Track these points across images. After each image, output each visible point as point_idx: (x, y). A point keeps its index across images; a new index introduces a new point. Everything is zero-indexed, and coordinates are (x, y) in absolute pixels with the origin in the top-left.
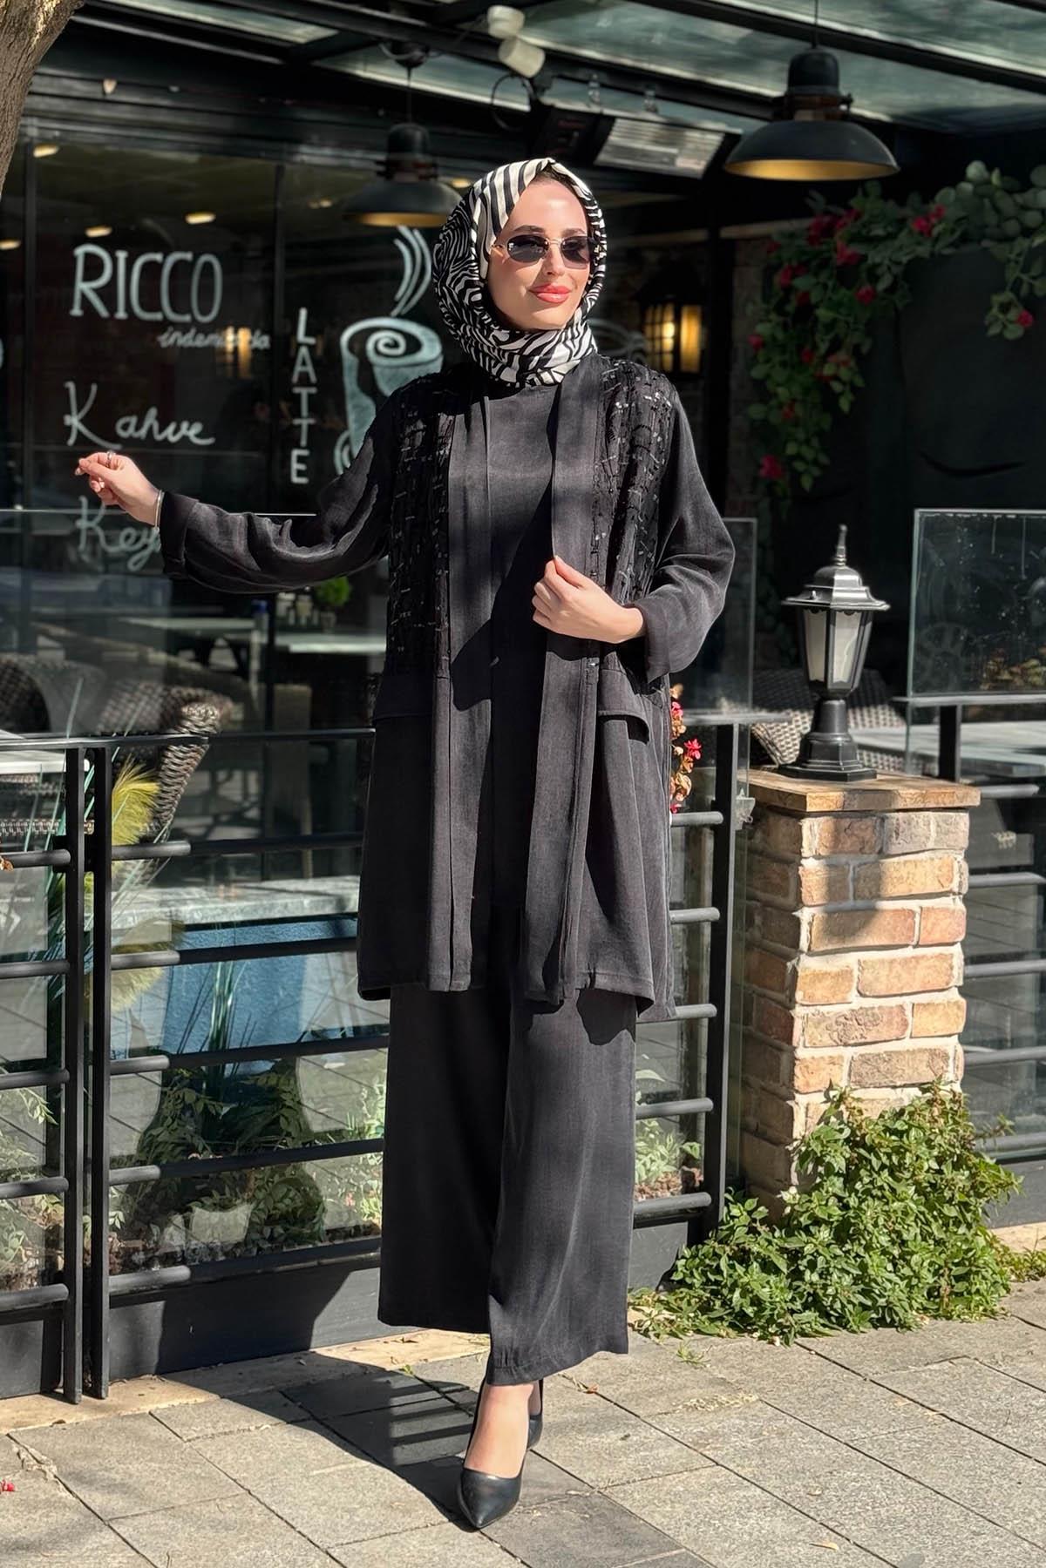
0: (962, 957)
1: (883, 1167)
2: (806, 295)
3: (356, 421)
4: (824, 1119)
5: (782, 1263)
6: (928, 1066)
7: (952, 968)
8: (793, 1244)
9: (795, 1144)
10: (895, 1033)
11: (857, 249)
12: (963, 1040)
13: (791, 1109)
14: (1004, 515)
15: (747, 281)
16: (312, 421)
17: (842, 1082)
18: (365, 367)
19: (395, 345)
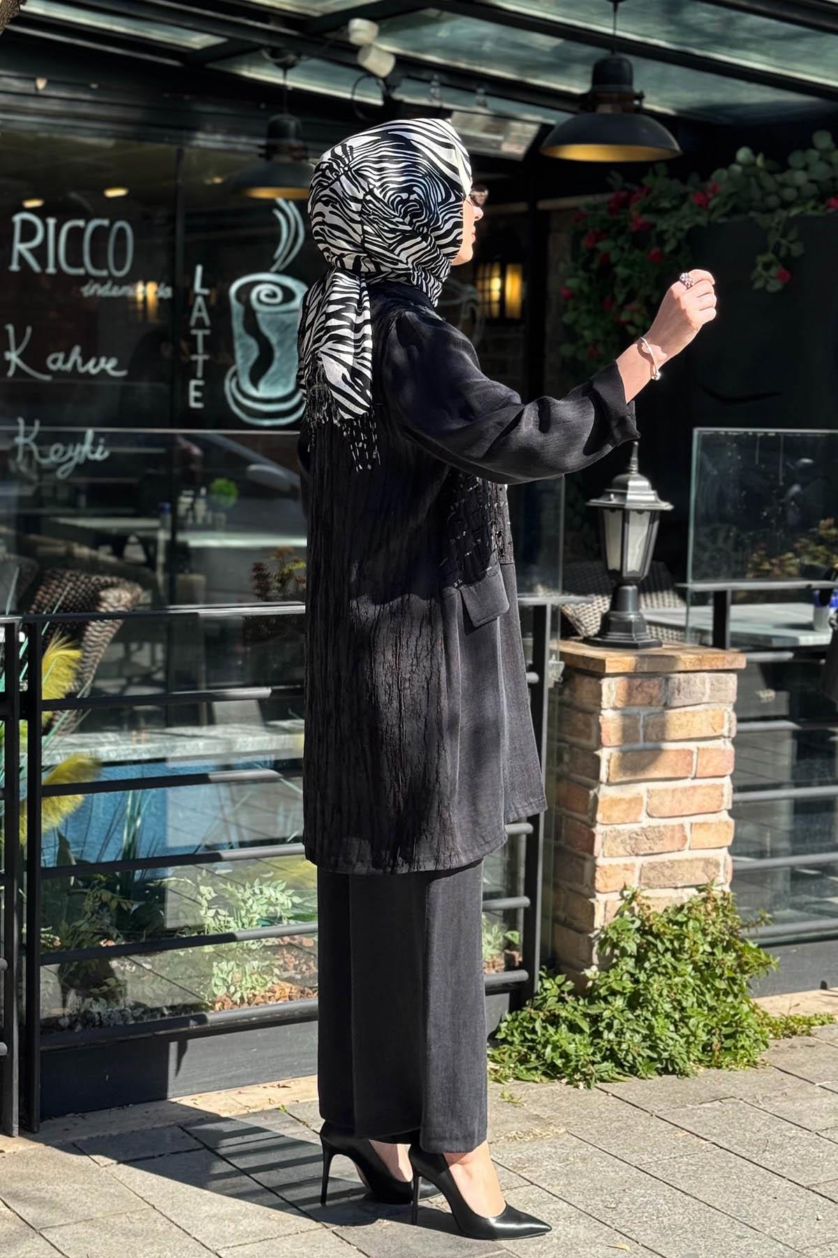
0: (731, 786)
1: (667, 950)
2: (607, 256)
3: (243, 357)
4: (620, 913)
5: (585, 1026)
6: (704, 871)
7: (722, 795)
8: (593, 1011)
9: (596, 932)
10: (677, 846)
11: (647, 218)
12: (733, 851)
13: (592, 905)
14: (766, 433)
15: (559, 245)
16: (206, 357)
17: (634, 884)
18: (250, 314)
19: (274, 295)
